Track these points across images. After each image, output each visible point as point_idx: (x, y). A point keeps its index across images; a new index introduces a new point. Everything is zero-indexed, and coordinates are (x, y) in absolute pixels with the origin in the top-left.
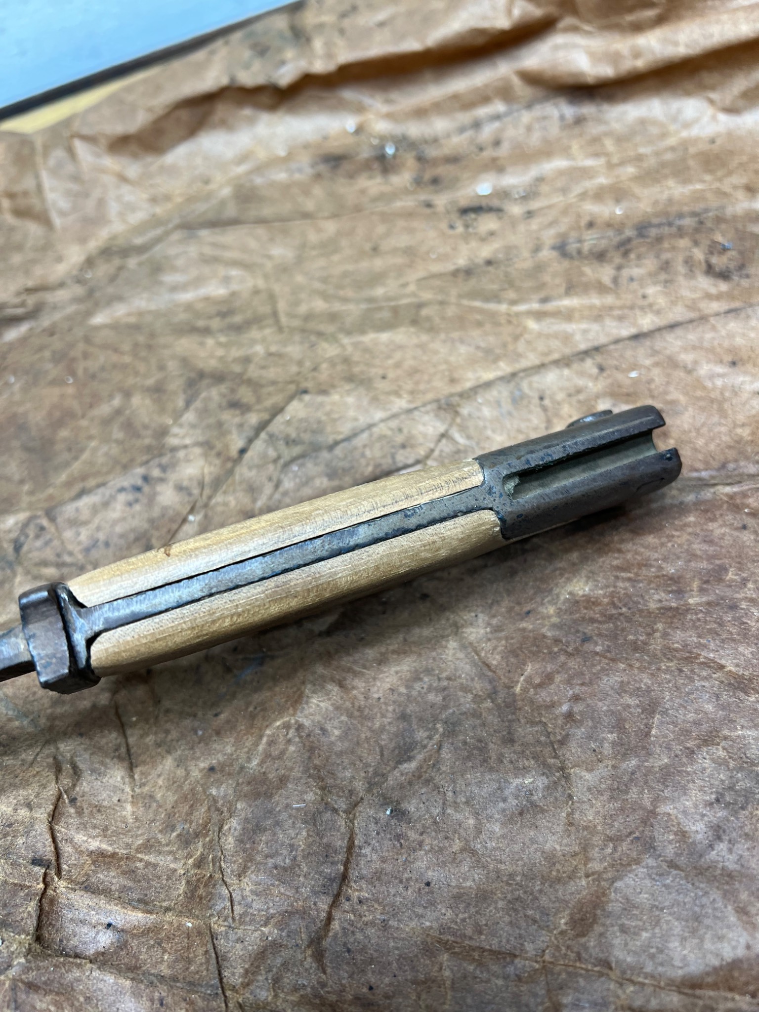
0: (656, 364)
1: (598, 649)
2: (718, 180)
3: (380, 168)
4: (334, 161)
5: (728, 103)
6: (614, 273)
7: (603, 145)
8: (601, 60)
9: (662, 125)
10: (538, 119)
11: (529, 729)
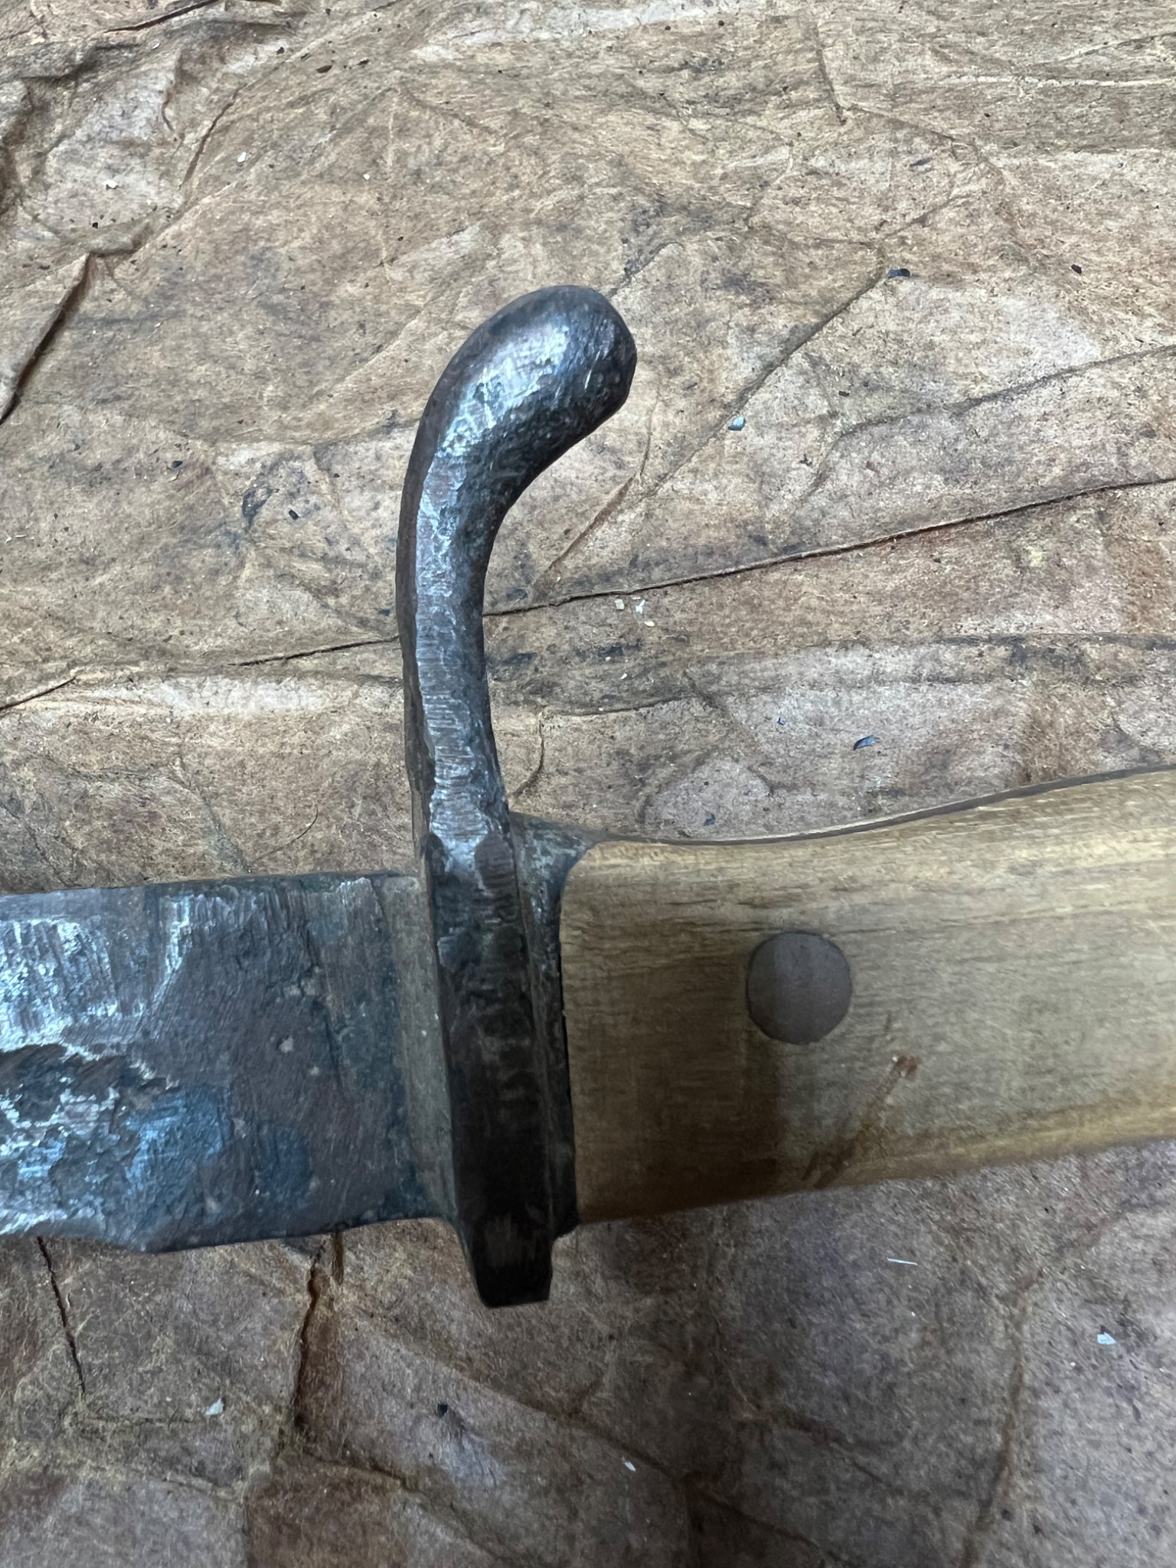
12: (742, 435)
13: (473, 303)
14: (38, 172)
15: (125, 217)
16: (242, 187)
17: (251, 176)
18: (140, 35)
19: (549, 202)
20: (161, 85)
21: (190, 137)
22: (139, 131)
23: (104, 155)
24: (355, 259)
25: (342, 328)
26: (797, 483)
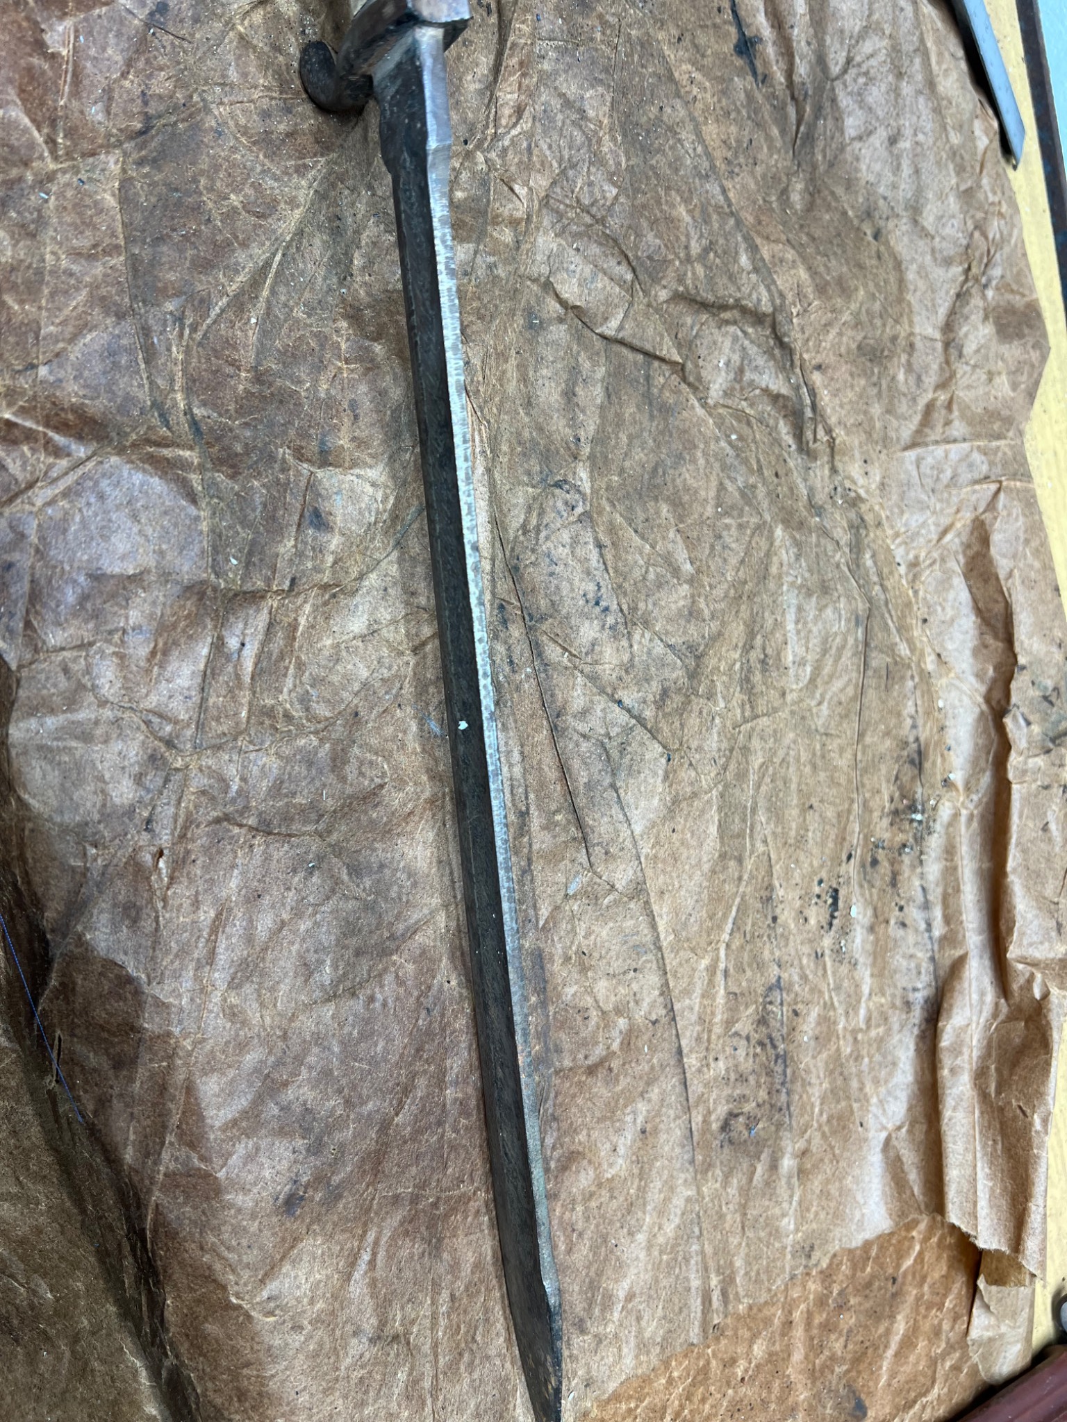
0: (652, 1068)
1: (420, 1022)
2: (820, 1126)
3: (901, 807)
4: (918, 760)
5: (894, 1142)
6: (744, 1034)
7: (878, 1026)
8: (958, 1036)
9: (886, 1082)
10: (918, 967)
11: (366, 968)
12: (601, 703)
13: (657, 575)
14: (727, 322)
15: (704, 373)
16: (717, 440)
17: (723, 444)
18: (798, 370)
19: (702, 605)
20: (772, 387)
21: (744, 404)
22: (748, 376)
23: (736, 358)
24: (680, 510)
25: (646, 510)
26: (582, 727)
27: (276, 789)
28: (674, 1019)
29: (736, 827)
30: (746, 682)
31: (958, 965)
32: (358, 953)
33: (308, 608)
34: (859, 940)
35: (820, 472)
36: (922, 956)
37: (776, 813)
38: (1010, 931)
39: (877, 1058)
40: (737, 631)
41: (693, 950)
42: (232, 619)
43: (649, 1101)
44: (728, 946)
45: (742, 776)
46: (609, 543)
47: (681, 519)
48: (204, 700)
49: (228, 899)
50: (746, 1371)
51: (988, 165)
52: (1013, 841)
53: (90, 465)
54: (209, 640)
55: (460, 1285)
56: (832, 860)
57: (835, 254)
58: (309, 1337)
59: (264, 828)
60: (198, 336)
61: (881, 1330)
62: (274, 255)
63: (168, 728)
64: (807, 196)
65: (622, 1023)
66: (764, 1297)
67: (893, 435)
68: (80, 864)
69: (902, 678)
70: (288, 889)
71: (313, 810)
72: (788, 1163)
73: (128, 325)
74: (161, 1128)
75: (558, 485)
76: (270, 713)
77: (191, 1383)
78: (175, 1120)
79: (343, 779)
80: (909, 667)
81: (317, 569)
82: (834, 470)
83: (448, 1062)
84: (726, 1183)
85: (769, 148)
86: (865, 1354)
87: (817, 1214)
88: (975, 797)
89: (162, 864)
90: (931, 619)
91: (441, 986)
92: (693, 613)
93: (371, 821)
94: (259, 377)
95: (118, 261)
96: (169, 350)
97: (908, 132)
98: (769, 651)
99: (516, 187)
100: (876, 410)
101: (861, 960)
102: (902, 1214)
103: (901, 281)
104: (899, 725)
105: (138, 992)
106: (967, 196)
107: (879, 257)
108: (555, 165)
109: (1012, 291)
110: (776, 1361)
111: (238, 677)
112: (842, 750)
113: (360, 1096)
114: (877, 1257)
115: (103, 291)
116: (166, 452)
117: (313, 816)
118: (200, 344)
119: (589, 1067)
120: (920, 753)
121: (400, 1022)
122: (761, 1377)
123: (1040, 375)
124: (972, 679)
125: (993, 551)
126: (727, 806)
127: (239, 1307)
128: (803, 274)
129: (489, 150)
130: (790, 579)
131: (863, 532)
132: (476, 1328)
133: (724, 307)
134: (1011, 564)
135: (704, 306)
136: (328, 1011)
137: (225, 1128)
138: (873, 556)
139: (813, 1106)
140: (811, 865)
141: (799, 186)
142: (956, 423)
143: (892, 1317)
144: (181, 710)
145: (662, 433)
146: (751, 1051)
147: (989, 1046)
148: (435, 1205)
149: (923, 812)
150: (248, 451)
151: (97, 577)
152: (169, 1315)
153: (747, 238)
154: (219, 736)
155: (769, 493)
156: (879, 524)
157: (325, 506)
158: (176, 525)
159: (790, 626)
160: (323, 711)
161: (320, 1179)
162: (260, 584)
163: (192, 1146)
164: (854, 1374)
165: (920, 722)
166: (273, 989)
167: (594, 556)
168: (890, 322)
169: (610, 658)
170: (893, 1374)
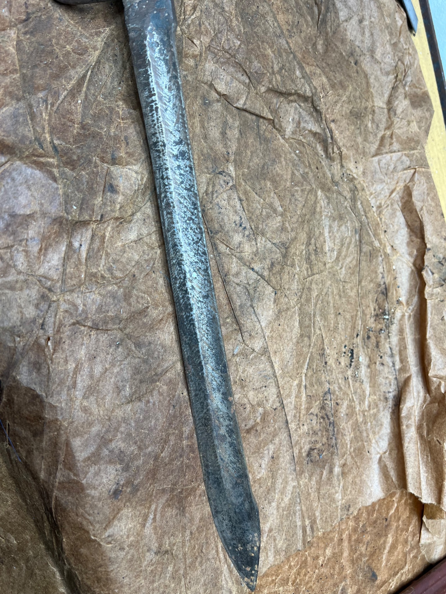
0: (275, 429)
1: (171, 411)
2: (350, 453)
3: (379, 313)
4: (385, 292)
5: (383, 459)
6: (315, 414)
7: (374, 409)
8: (409, 411)
9: (378, 433)
10: (390, 382)
11: (145, 388)
12: (244, 269)
13: (267, 213)
14: (292, 101)
15: (283, 124)
16: (290, 153)
17: (293, 155)
18: (324, 122)
19: (287, 225)
20: (313, 129)
21: (301, 137)
22: (302, 125)
23: (297, 117)
24: (275, 184)
25: (260, 184)
26: (236, 280)
27: (100, 309)
28: (283, 408)
29: (307, 323)
30: (308, 259)
31: (407, 380)
32: (141, 382)
33: (109, 229)
34: (364, 372)
35: (336, 167)
36: (392, 377)
37: (324, 317)
38: (429, 364)
39: (374, 422)
40: (303, 236)
41: (290, 377)
42: (75, 234)
43: (275, 444)
44: (306, 375)
45: (308, 300)
46: (244, 199)
47: (276, 188)
48: (64, 270)
49: (81, 359)
50: (323, 561)
51: (403, 33)
52: (429, 325)
53: (7, 165)
54: (65, 243)
55: (194, 528)
56: (350, 336)
57: (338, 71)
58: (128, 553)
59: (95, 327)
60: (55, 108)
61: (382, 541)
62: (87, 71)
63: (49, 283)
64: (325, 47)
65: (261, 410)
66: (329, 529)
67: (367, 150)
68: (13, 345)
69: (377, 256)
70: (108, 354)
71: (117, 319)
72: (337, 470)
73: (22, 104)
74: (56, 462)
75: (220, 173)
76: (94, 275)
77: (76, 576)
78: (62, 458)
79: (130, 304)
80: (380, 251)
81: (113, 211)
82: (342, 166)
83: (184, 429)
84: (310, 479)
85: (307, 25)
86: (375, 552)
87: (351, 491)
88: (411, 308)
89: (49, 344)
90: (388, 231)
91: (179, 395)
92: (283, 229)
93: (144, 323)
94: (83, 127)
95: (17, 76)
96: (41, 114)
97: (367, 17)
98: (318, 245)
99: (195, 41)
100: (359, 140)
101: (365, 380)
102: (388, 490)
103: (368, 83)
104: (376, 277)
105: (42, 402)
106: (395, 45)
107: (357, 73)
108: (212, 32)
109: (416, 87)
110: (336, 557)
111: (79, 260)
112: (352, 289)
113: (145, 445)
114: (378, 510)
115: (10, 89)
116: (42, 160)
117: (118, 321)
118: (55, 112)
119: (247, 430)
120: (386, 289)
121: (161, 412)
122: (330, 564)
123: (430, 123)
124: (407, 256)
125: (414, 199)
126: (302, 314)
127: (95, 541)
128: (324, 79)
129: (182, 25)
130: (326, 213)
131: (356, 193)
132: (202, 546)
133: (290, 94)
134: (422, 204)
135: (281, 94)
136: (129, 407)
137: (85, 461)
138: (361, 203)
139: (347, 444)
140: (341, 339)
141: (321, 42)
142: (395, 144)
143: (386, 536)
144: (55, 275)
145: (266, 150)
146: (319, 421)
147: (423, 415)
148: (181, 493)
149: (389, 315)
150: (79, 159)
151: (13, 216)
152: (64, 545)
153: (299, 63)
154: (72, 286)
155: (314, 176)
156: (363, 190)
157: (115, 183)
158: (48, 192)
159: (326, 234)
160: (119, 274)
161: (128, 483)
162: (87, 218)
163: (70, 469)
164: (371, 561)
165: (385, 275)
166: (103, 399)
167: (238, 204)
168: (364, 101)
169: (248, 249)
170: (388, 561)
